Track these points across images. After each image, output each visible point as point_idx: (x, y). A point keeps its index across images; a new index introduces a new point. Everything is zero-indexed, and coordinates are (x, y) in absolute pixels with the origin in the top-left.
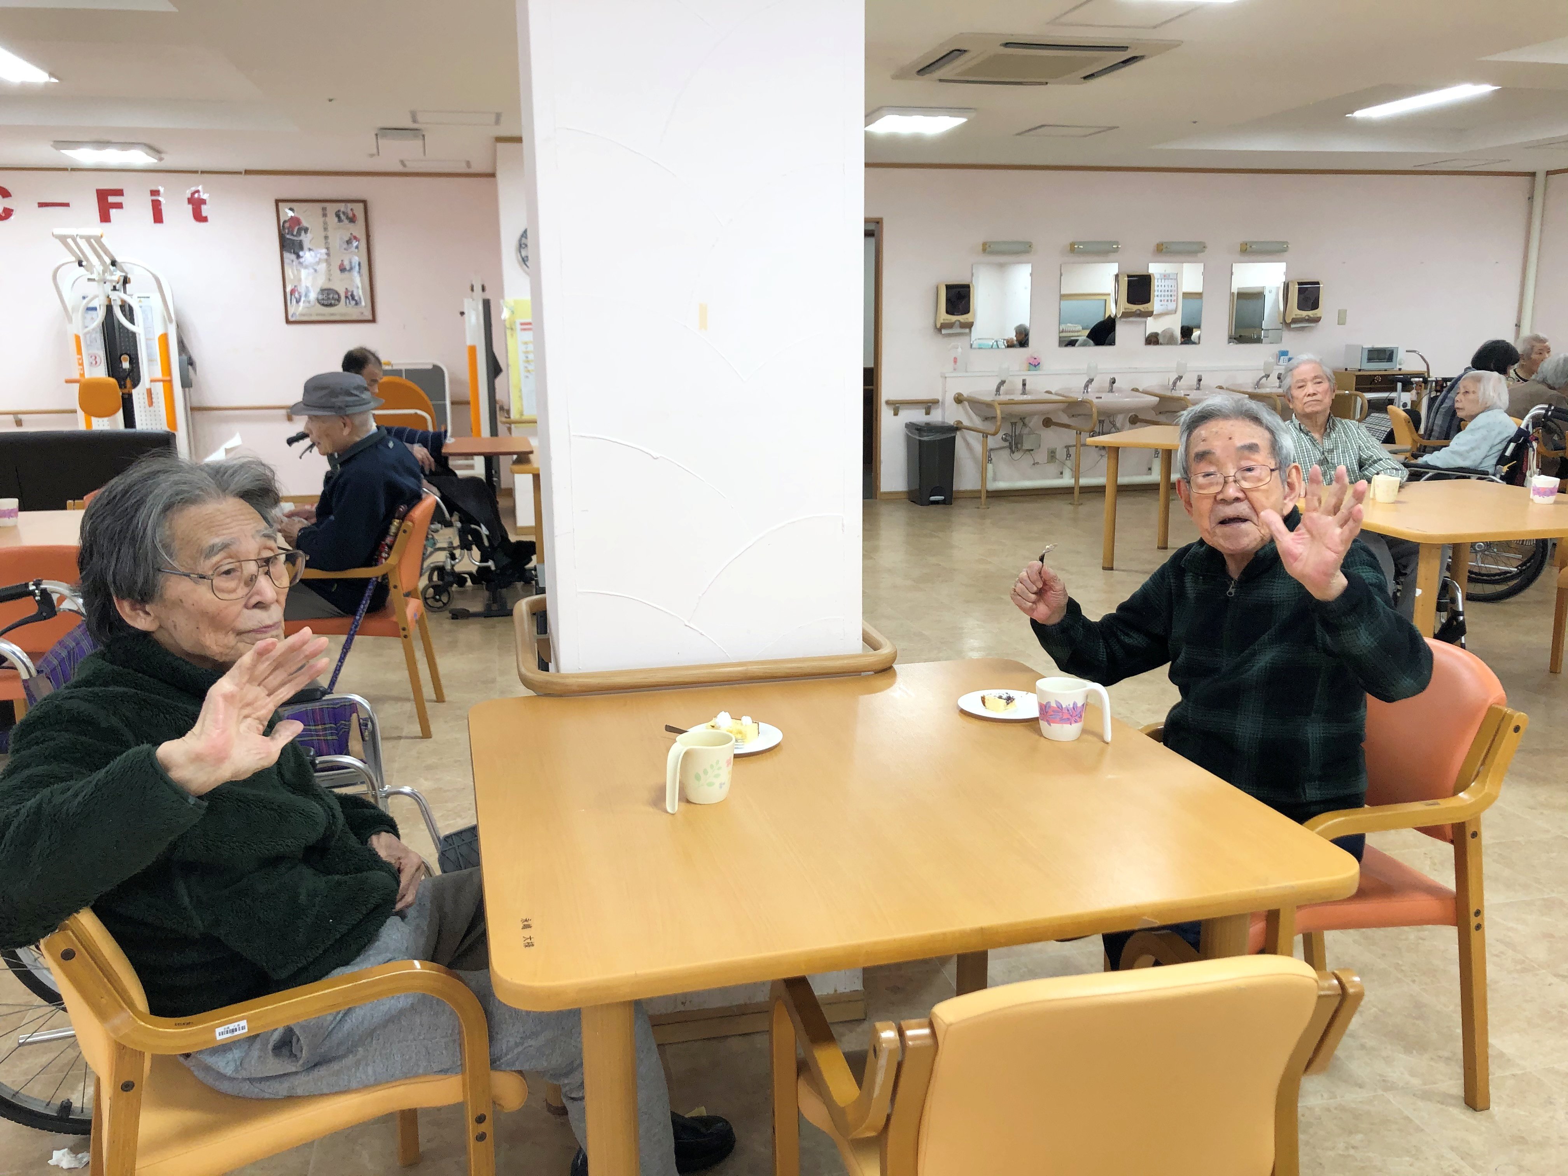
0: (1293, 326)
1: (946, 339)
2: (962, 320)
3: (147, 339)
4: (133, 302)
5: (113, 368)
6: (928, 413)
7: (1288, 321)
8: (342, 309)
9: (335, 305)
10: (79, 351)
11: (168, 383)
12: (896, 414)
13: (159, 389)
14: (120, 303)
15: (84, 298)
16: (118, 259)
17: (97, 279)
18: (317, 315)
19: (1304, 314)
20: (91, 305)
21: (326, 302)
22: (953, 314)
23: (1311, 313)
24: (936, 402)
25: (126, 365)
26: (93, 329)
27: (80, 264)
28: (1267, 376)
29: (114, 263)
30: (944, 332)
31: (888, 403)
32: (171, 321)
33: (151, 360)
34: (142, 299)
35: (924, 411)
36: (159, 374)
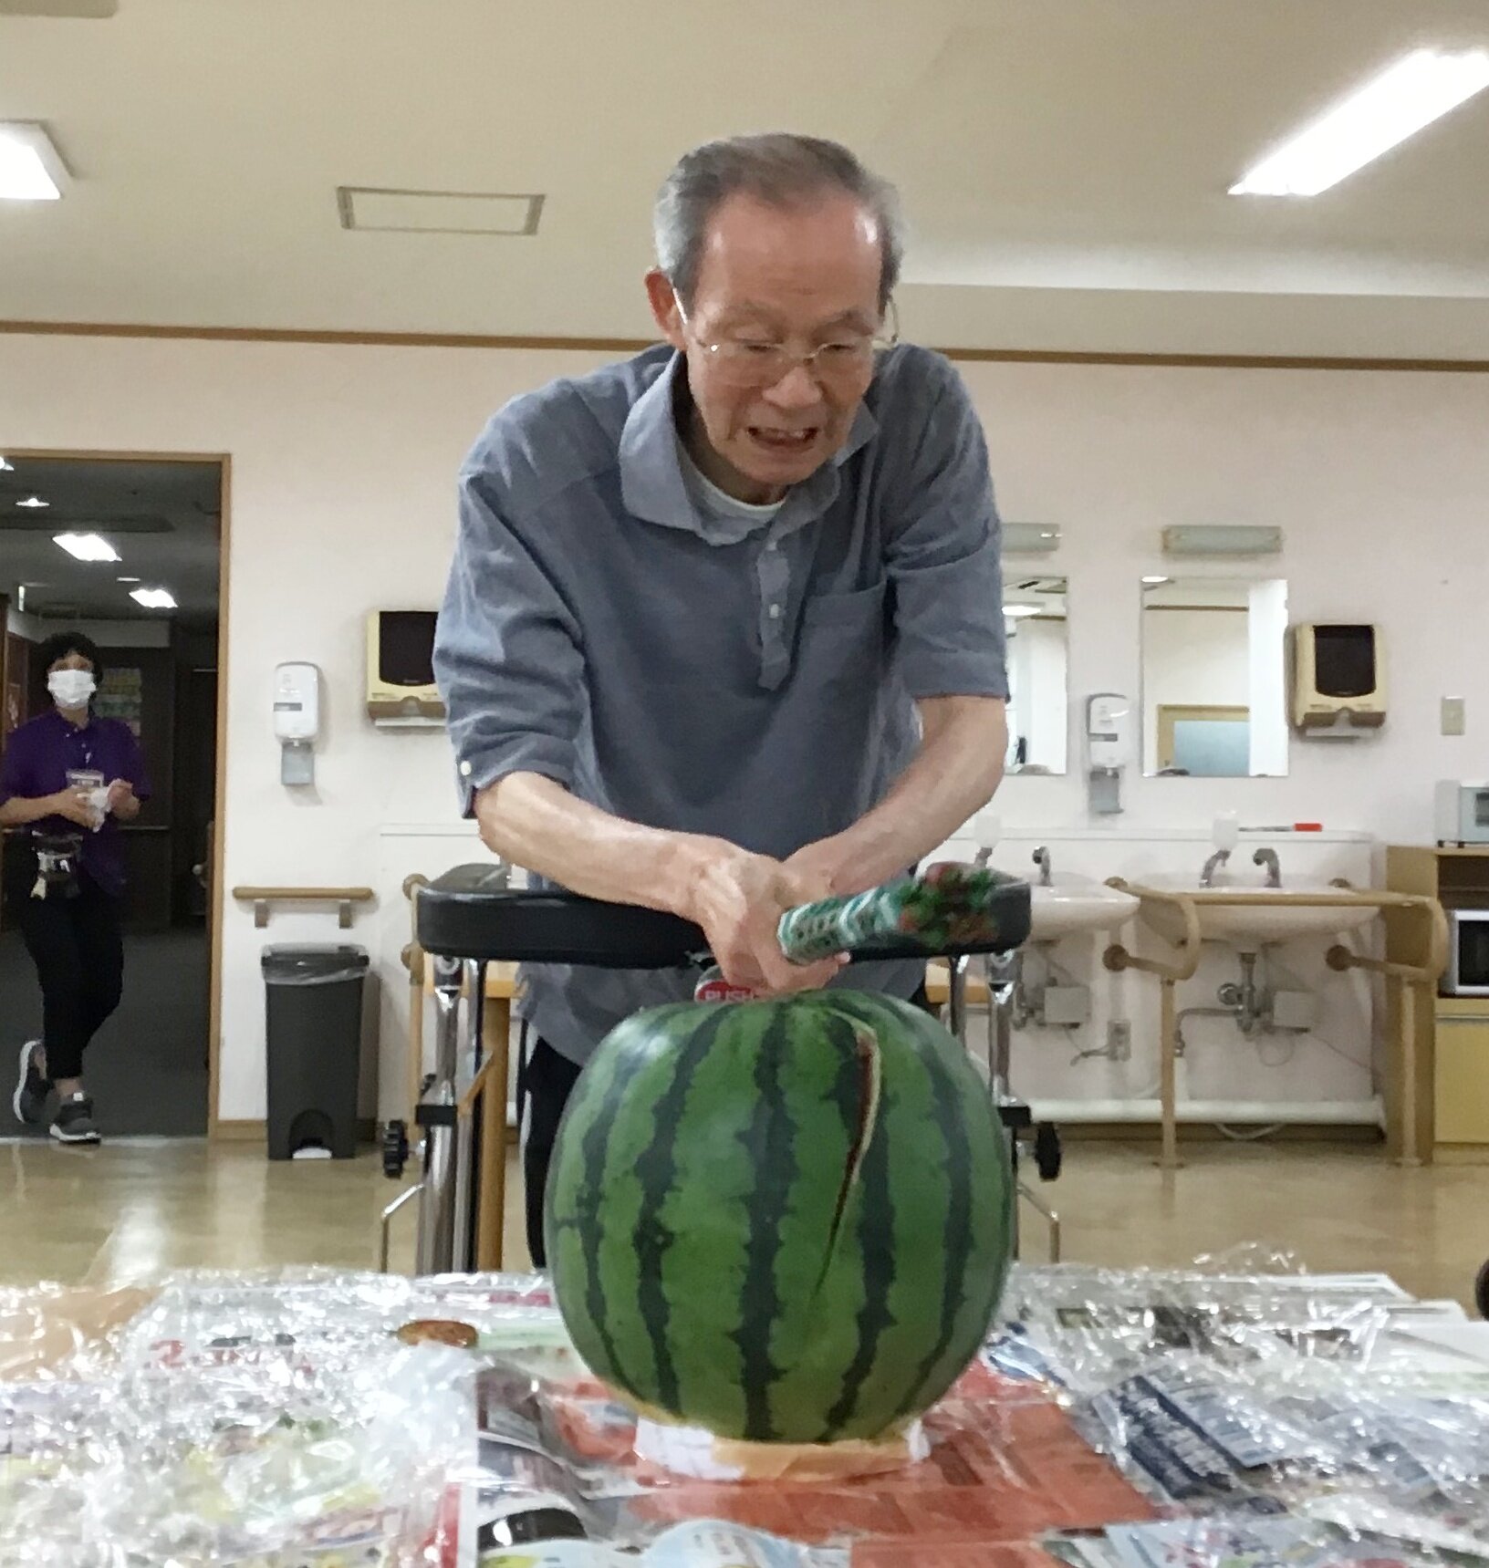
0: (1310, 732)
1: (392, 741)
2: (423, 698)
6: (345, 923)
7: (1299, 721)
12: (261, 923)
19: (1335, 703)
22: (398, 681)
23: (1355, 703)
24: (366, 897)
28: (1224, 855)
30: (379, 723)
31: (242, 895)
35: (336, 918)
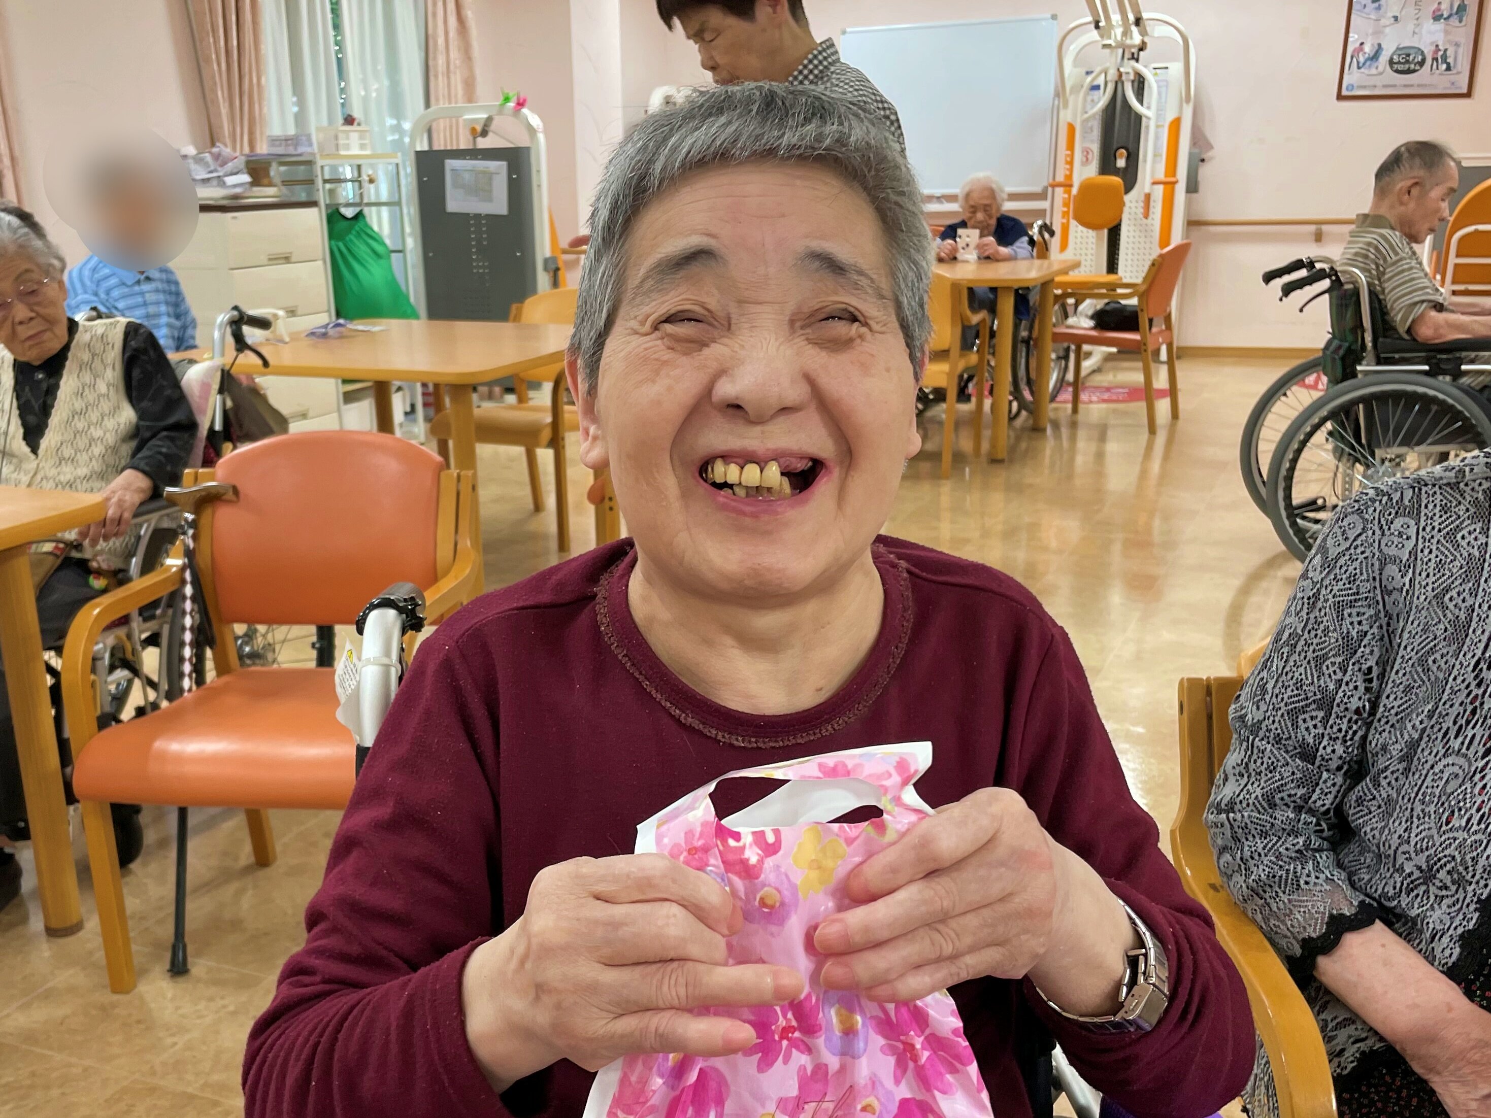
3: (1158, 127)
4: (1147, 74)
5: (1107, 166)
8: (1424, 78)
9: (1414, 71)
10: (1071, 146)
11: (1170, 185)
13: (1158, 192)
14: (1132, 77)
15: (1088, 73)
16: (1145, 15)
17: (1113, 44)
18: (1385, 86)
20: (1095, 83)
21: (1400, 67)
25: (1121, 163)
26: (1094, 116)
27: (1097, 27)
29: (1138, 22)
32: (1188, 100)
33: (1156, 155)
34: (1158, 71)
36: (1161, 175)
